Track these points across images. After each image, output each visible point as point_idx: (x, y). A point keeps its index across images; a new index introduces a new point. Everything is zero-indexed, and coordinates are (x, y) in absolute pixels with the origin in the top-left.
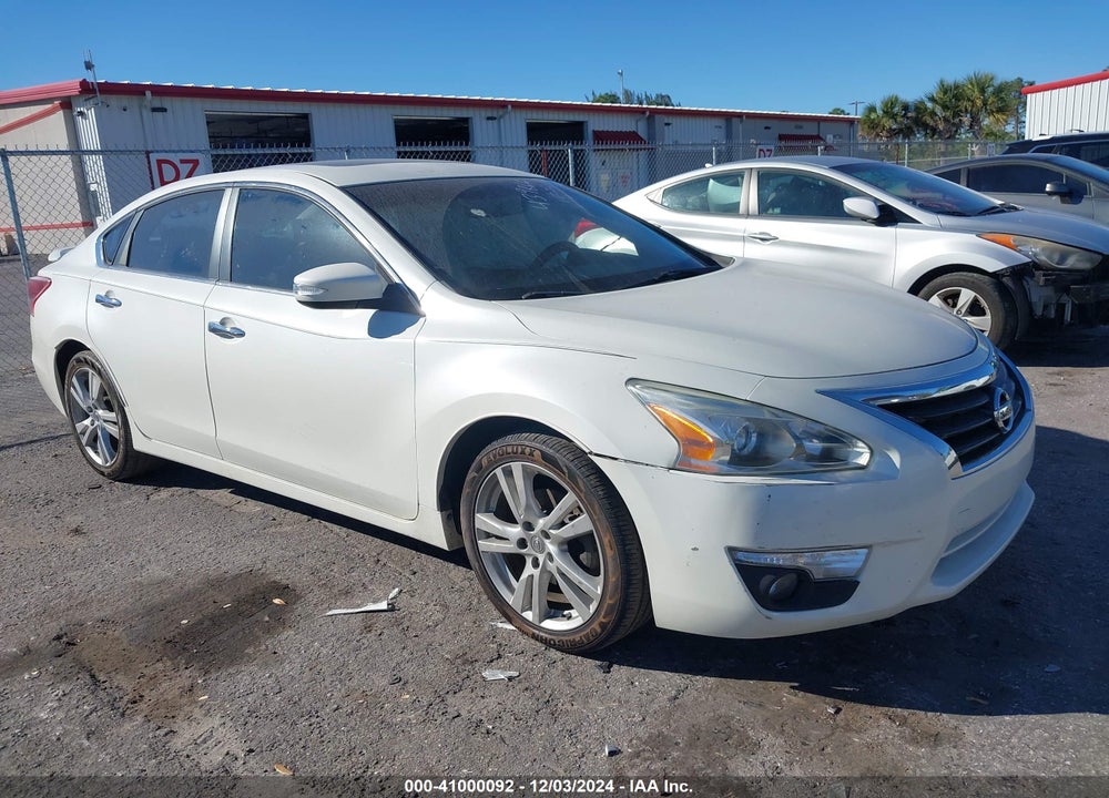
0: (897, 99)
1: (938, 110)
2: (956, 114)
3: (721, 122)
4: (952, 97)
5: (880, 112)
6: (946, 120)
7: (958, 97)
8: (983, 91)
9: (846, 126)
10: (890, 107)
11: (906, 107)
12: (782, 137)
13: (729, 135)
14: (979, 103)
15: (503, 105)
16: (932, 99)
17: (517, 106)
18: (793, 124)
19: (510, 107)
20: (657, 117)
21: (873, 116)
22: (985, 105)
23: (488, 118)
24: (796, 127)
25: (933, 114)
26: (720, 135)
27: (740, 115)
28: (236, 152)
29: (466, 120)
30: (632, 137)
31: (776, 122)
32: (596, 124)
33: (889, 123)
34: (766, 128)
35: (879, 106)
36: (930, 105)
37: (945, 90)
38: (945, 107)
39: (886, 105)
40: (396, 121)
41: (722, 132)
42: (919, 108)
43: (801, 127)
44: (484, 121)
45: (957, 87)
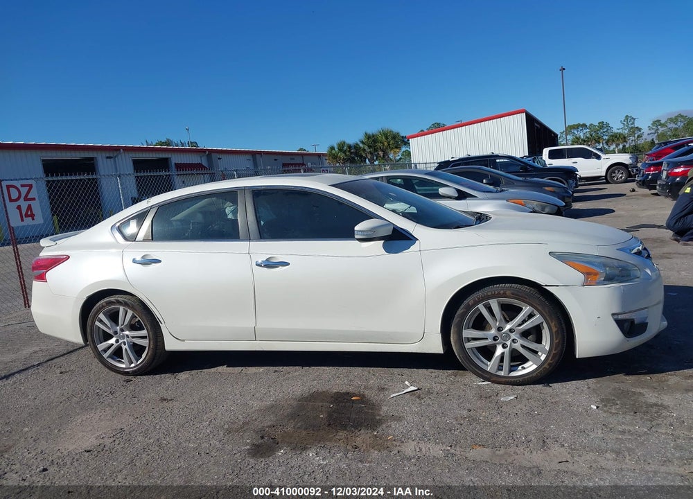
0: (344, 142)
1: (366, 147)
2: (376, 150)
3: (249, 157)
4: (372, 140)
5: (337, 150)
6: (371, 153)
7: (375, 141)
8: (387, 138)
9: (317, 158)
10: (342, 146)
11: (350, 147)
12: (284, 165)
13: (255, 164)
14: (386, 144)
15: (117, 149)
16: (362, 142)
17: (126, 149)
18: (289, 157)
19: (122, 150)
20: (213, 154)
21: (333, 152)
22: (389, 145)
23: (107, 158)
24: (291, 159)
25: (364, 150)
26: (250, 164)
27: (260, 153)
28: (64, 178)
29: (92, 159)
30: (199, 166)
31: (280, 156)
32: (176, 159)
33: (341, 155)
34: (275, 160)
35: (336, 146)
36: (361, 145)
37: (368, 137)
38: (370, 147)
39: (339, 145)
40: (43, 160)
41: (251, 162)
42: (356, 147)
43: (293, 159)
44: (105, 160)
45: (373, 136)
